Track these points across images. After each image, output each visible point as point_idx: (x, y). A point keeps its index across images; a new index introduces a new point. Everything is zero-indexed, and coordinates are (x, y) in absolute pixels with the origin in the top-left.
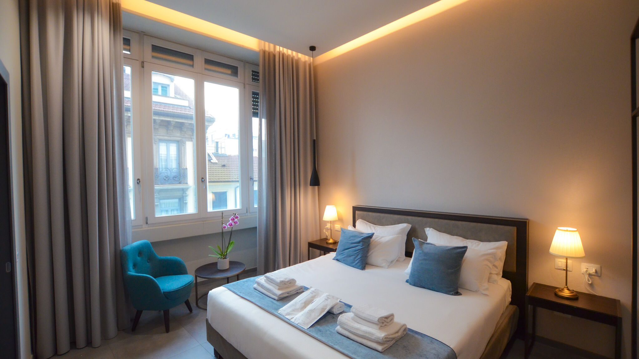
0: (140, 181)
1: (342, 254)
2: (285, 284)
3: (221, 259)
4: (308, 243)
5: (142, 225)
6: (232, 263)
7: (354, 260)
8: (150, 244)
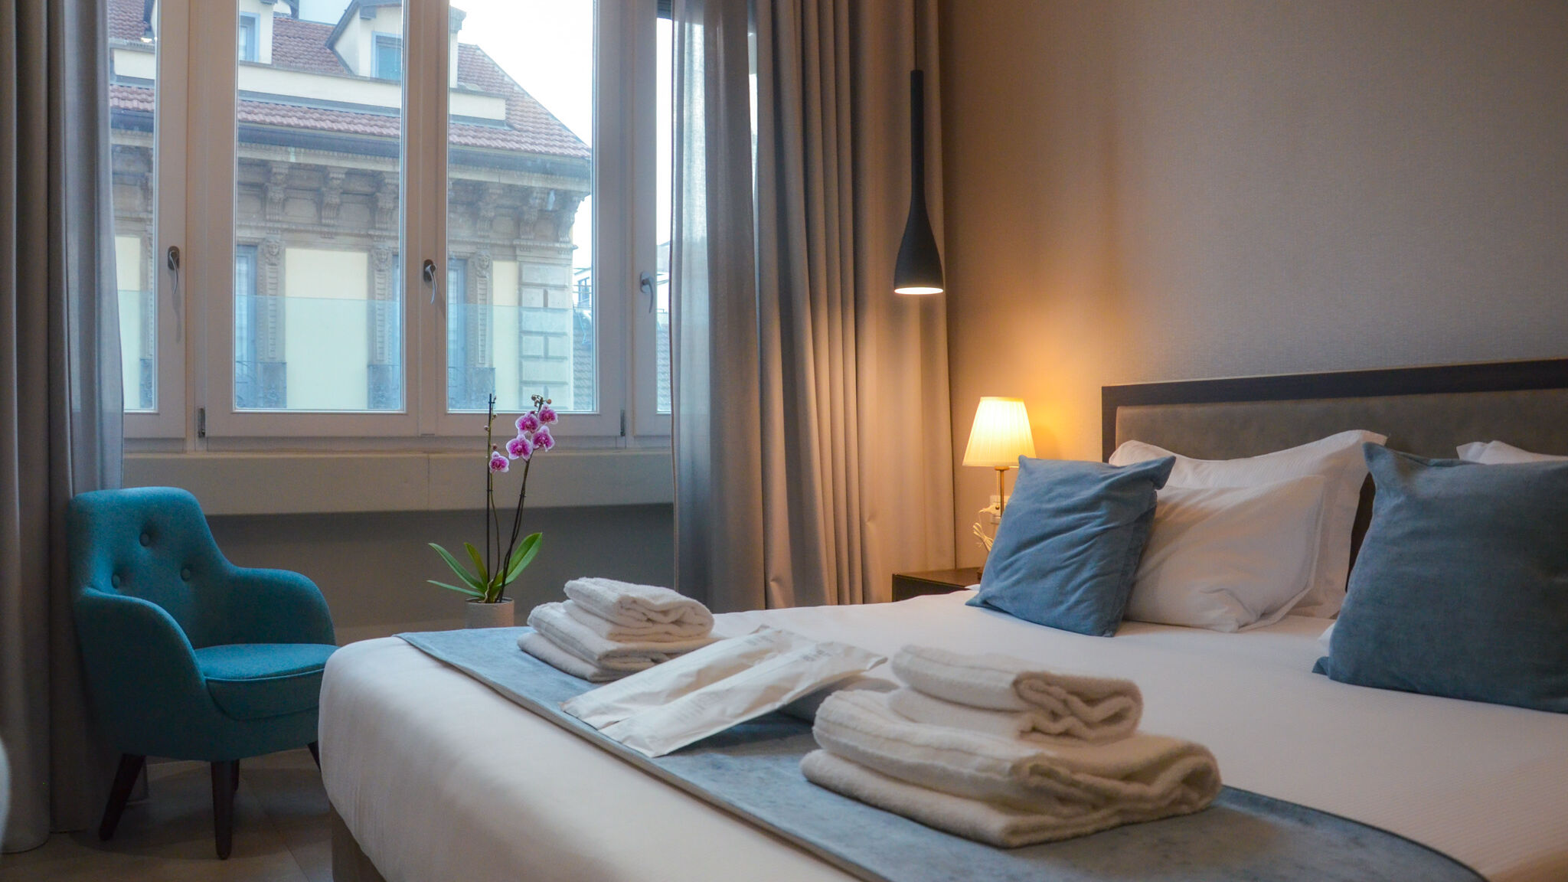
0: (182, 254)
1: (1005, 569)
3: (476, 601)
4: (893, 575)
5: (183, 440)
7: (1062, 592)
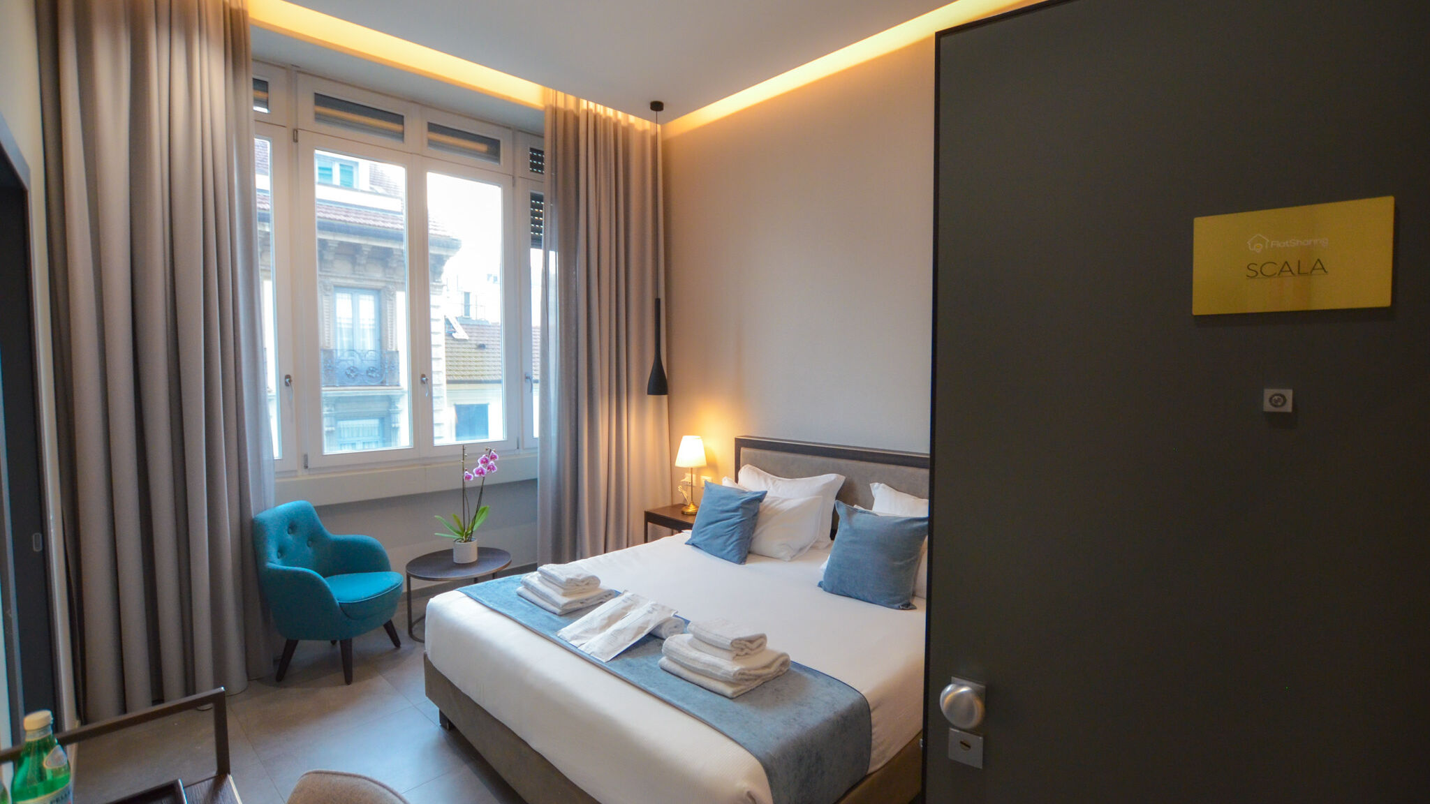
0: (292, 379)
1: (702, 532)
2: (578, 585)
3: (460, 542)
4: (645, 512)
5: (296, 471)
6: (481, 551)
7: (725, 545)
8: (314, 509)
